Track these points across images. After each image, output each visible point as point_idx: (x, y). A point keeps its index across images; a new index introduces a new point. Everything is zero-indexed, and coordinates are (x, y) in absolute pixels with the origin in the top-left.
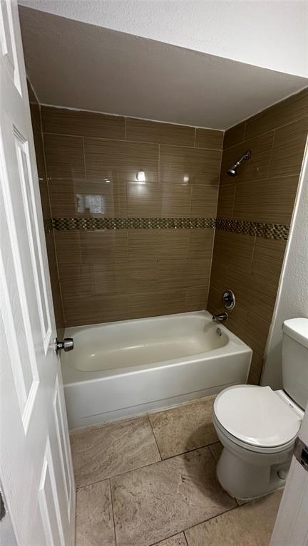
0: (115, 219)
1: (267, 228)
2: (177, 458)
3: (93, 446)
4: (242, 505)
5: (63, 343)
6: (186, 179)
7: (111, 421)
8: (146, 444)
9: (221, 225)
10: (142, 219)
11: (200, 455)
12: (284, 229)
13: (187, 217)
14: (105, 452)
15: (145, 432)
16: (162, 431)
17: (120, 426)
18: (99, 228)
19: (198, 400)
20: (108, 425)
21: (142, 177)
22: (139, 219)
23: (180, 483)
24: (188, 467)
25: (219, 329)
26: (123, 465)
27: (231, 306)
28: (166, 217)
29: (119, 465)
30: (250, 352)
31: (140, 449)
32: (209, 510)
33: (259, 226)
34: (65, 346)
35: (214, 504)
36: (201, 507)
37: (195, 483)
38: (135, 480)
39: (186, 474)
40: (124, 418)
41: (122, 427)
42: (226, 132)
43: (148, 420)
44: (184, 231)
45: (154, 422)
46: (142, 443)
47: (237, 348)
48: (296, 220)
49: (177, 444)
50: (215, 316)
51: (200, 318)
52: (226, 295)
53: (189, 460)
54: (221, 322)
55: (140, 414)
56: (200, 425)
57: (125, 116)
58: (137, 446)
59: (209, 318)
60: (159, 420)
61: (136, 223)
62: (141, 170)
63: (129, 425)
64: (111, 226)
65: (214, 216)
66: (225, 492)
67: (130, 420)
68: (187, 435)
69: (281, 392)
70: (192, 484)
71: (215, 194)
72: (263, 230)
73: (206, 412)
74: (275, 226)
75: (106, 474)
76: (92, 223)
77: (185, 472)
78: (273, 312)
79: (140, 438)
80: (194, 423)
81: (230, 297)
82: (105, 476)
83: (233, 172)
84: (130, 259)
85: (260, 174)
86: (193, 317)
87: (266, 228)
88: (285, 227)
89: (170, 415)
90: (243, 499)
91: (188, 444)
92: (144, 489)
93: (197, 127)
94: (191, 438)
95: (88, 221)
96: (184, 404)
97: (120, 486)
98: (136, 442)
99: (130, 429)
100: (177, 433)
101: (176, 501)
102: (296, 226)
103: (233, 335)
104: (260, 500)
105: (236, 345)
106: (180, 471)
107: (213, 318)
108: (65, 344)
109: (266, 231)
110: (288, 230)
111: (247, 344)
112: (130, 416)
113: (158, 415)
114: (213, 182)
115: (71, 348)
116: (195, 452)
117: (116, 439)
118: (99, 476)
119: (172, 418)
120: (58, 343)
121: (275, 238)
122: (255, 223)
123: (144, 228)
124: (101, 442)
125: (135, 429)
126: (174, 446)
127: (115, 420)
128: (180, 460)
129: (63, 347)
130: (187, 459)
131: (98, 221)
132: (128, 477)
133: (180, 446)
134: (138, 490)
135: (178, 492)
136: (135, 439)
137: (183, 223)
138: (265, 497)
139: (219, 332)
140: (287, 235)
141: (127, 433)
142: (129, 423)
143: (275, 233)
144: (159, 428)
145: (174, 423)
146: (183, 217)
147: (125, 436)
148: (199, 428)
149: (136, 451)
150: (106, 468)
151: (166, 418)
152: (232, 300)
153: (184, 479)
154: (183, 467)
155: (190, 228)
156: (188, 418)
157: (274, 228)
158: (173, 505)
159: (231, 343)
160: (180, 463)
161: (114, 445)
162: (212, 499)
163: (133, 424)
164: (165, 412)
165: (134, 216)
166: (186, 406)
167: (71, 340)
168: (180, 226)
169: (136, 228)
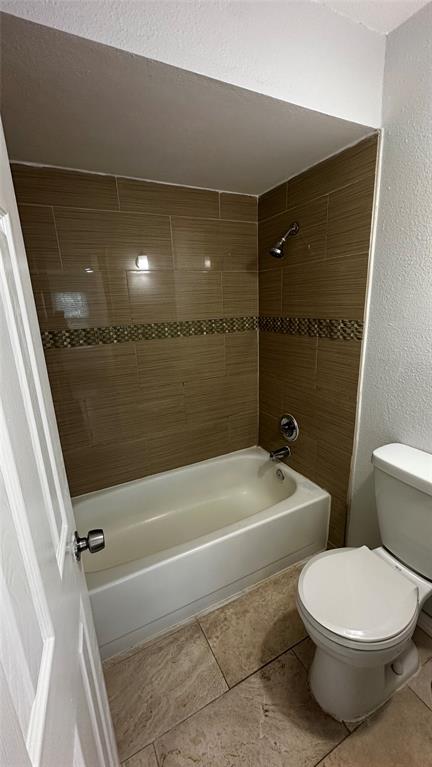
0: (115, 328)
1: (333, 324)
2: (252, 679)
3: (117, 693)
4: (355, 730)
5: (87, 540)
6: (208, 263)
7: (140, 644)
8: (202, 668)
9: (265, 325)
10: (155, 324)
11: (283, 666)
12: (356, 325)
13: (218, 317)
14: (140, 697)
15: (196, 648)
16: (222, 640)
17: (155, 648)
18: (89, 344)
19: (267, 580)
20: (138, 651)
21: (144, 263)
22: (149, 325)
23: (263, 719)
24: (269, 689)
25: (279, 470)
26: (170, 714)
27: (292, 437)
28: (190, 321)
29: (164, 714)
30: (327, 499)
31: (194, 678)
32: (310, 753)
33: (321, 323)
34: (92, 545)
35: (317, 741)
36: (298, 751)
37: (284, 714)
38: (193, 735)
39: (270, 703)
40: (162, 632)
41: (161, 649)
42: (261, 198)
43: (199, 628)
44: (216, 336)
45: (208, 630)
46: (194, 668)
47: (310, 496)
48: (371, 313)
49: (248, 657)
50: (273, 453)
51: (252, 458)
52: (285, 421)
53: (269, 679)
54: (282, 460)
55: (185, 621)
56: (276, 619)
57: (116, 176)
58: (188, 674)
59: (265, 456)
60: (214, 624)
61: (147, 332)
62: (142, 254)
63: (172, 642)
64: (109, 339)
65: (255, 313)
66: (328, 716)
67: (172, 633)
68: (260, 638)
69: (380, 550)
70: (280, 716)
71: (254, 284)
72: (329, 329)
73: (281, 596)
74: (343, 322)
75: (146, 736)
76: (78, 336)
77: (266, 700)
78: (353, 439)
79: (191, 661)
80: (266, 617)
81: (290, 423)
82: (146, 740)
83: (279, 251)
84: (142, 386)
85: (313, 254)
86: (241, 457)
87: (331, 326)
88: (357, 322)
89: (229, 612)
90: (354, 721)
91: (263, 652)
92: (210, 745)
93: (220, 192)
94: (265, 643)
95: (72, 334)
96: (247, 590)
97: (171, 752)
98: (186, 669)
99: (173, 649)
100: (244, 638)
101: (262, 751)
102: (371, 320)
103: (301, 476)
104: (376, 716)
105: (307, 491)
106: (259, 699)
107: (271, 456)
108: (91, 539)
109: (332, 330)
110: (361, 326)
111: (323, 488)
112: (171, 628)
113: (213, 616)
114: (249, 267)
115: (102, 546)
116: (276, 665)
117: (154, 671)
118: (134, 743)
119: (234, 616)
120: (79, 540)
121: (344, 337)
122: (314, 320)
123: (160, 337)
124: (131, 683)
125: (181, 648)
126: (244, 661)
127: (149, 639)
128: (256, 682)
129: (88, 546)
130: (265, 678)
131: (88, 333)
132: (182, 732)
133: (252, 658)
134: (201, 749)
135: (261, 737)
136: (185, 664)
137: (214, 327)
138: (381, 708)
139: (280, 475)
140: (361, 333)
141: (169, 657)
142: (171, 639)
143: (345, 331)
144: (217, 637)
145: (238, 624)
146: (213, 317)
147: (167, 663)
148: (275, 624)
149: (189, 683)
150: (145, 726)
151: (226, 619)
152: (294, 428)
153: (266, 711)
154: (263, 691)
155: (224, 332)
156: (256, 611)
157: (342, 325)
158: (258, 760)
159: (301, 489)
160: (257, 686)
161: (151, 683)
162: (312, 732)
163: (176, 639)
164: (222, 609)
165: (143, 321)
166: (250, 593)
167: (100, 532)
168: (211, 331)
169: (147, 338)
